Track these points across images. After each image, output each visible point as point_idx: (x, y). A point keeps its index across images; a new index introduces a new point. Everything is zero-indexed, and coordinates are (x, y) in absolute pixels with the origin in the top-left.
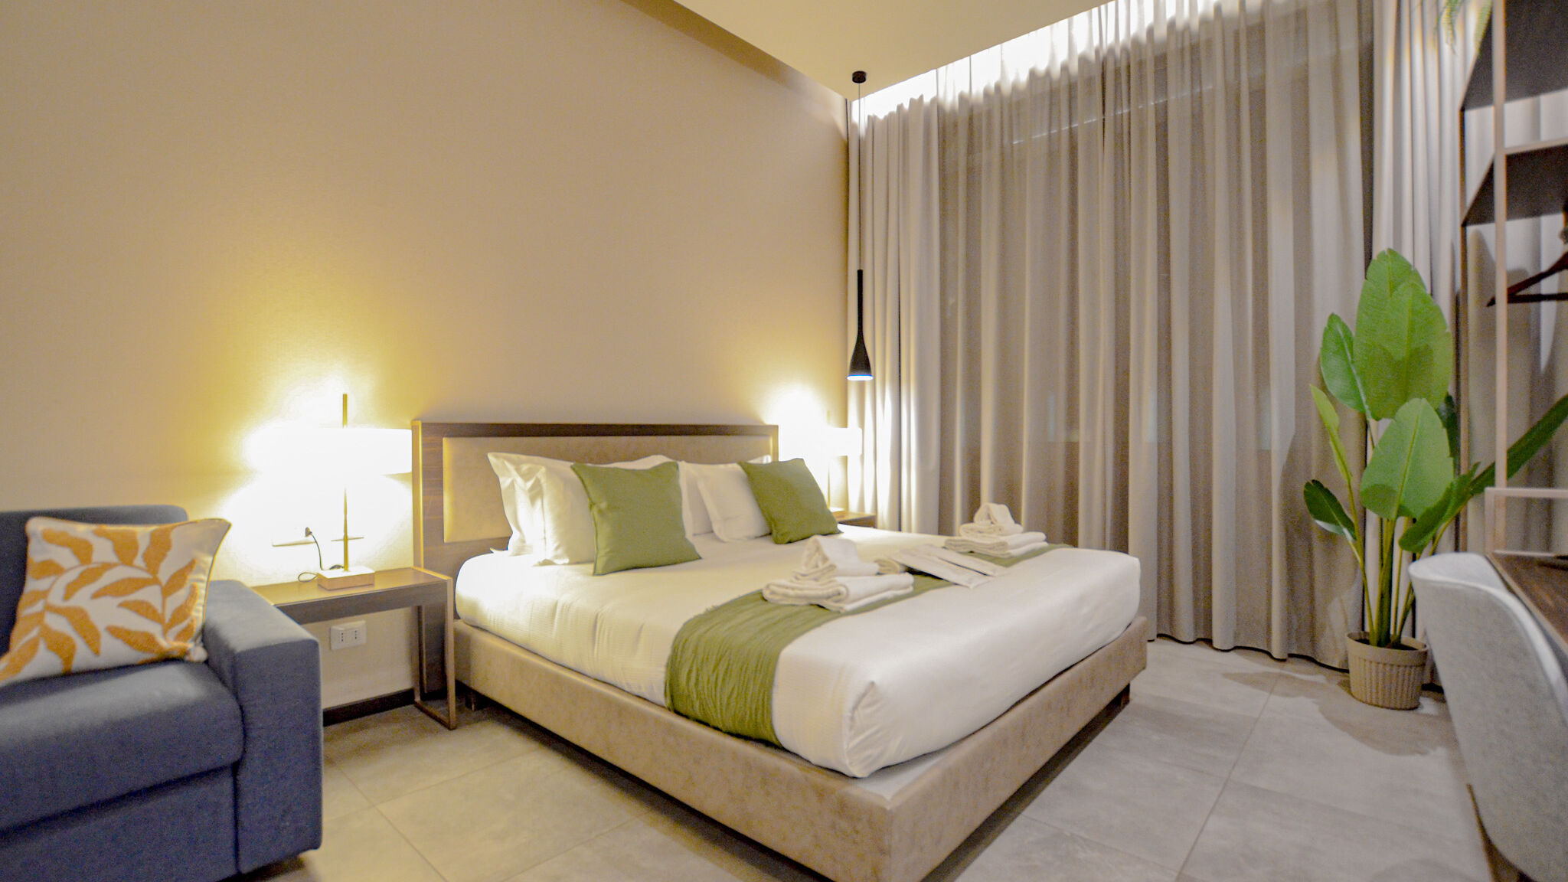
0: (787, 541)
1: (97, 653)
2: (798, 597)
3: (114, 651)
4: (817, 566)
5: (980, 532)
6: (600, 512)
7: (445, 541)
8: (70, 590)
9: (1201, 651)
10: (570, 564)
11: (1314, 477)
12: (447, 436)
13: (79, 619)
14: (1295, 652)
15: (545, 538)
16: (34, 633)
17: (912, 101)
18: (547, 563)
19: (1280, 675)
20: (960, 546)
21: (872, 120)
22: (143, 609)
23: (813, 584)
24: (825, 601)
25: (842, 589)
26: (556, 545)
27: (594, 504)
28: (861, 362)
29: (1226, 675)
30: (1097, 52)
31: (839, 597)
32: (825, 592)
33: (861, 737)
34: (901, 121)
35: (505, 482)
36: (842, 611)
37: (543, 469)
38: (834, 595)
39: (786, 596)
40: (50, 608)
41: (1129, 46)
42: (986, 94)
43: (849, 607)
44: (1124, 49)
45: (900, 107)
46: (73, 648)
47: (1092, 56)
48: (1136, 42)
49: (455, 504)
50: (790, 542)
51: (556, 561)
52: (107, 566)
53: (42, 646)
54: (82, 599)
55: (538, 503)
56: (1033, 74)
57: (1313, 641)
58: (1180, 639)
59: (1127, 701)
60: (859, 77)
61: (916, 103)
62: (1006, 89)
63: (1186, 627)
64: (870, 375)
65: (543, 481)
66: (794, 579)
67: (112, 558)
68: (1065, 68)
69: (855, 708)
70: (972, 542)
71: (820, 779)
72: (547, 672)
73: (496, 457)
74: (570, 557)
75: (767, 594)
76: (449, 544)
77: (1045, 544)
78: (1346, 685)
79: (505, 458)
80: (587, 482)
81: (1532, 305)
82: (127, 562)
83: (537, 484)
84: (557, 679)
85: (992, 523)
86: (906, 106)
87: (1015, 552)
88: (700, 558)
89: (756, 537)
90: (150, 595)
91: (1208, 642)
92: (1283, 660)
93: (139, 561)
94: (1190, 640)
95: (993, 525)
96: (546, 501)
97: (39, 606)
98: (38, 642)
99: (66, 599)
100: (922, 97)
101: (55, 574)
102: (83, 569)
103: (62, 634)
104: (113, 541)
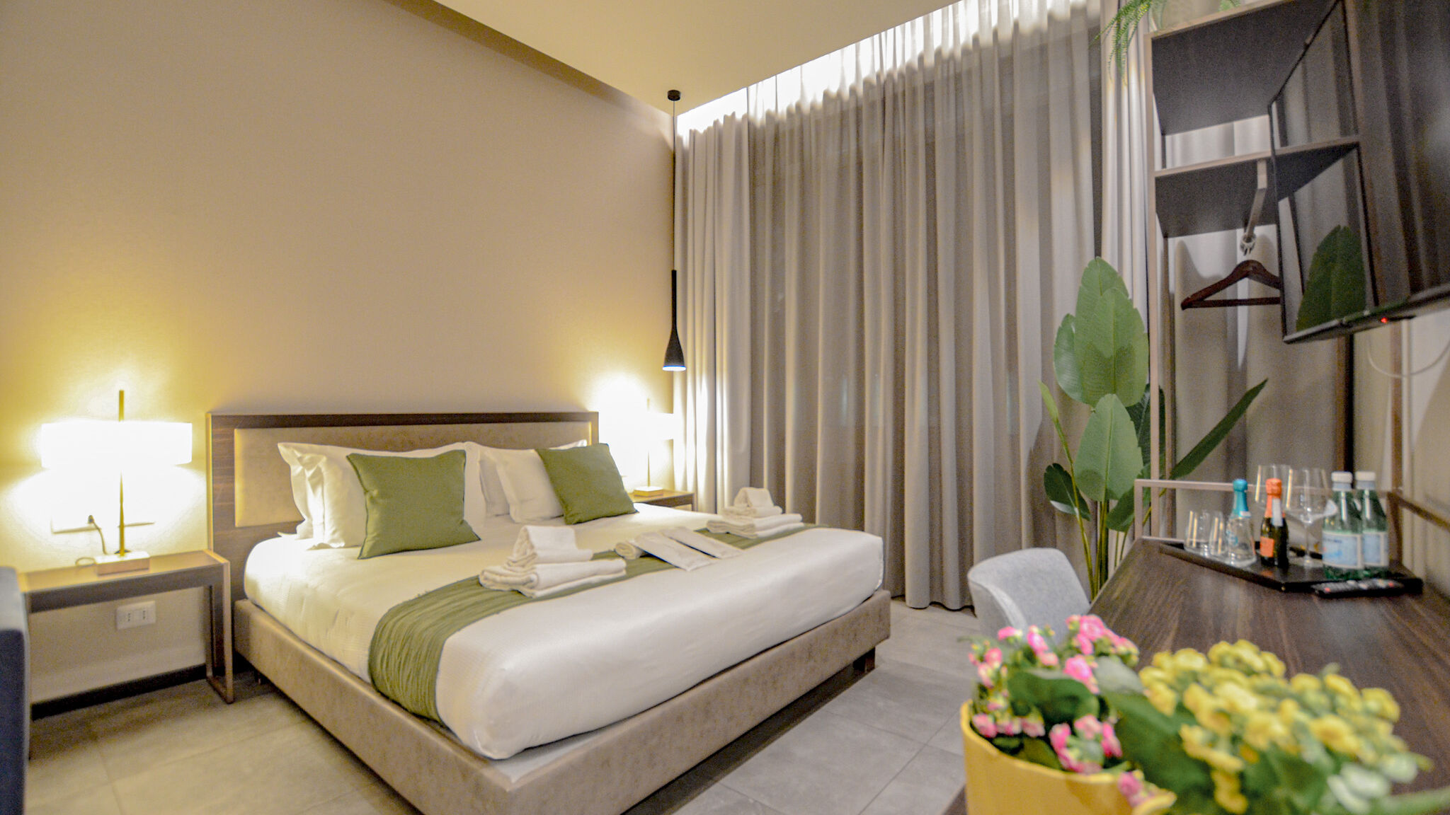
0: (575, 521)
4: (525, 554)
5: (738, 514)
6: (372, 499)
7: (237, 524)
10: (344, 547)
11: (1055, 461)
12: (240, 428)
15: (324, 523)
17: (725, 117)
18: (322, 546)
20: (719, 527)
21: (693, 134)
25: (535, 577)
26: (333, 529)
27: (367, 492)
28: (675, 354)
30: (878, 76)
32: (521, 579)
34: (717, 134)
35: (295, 470)
36: (534, 597)
37: (324, 459)
41: (904, 71)
42: (789, 113)
43: (539, 593)
44: (901, 75)
45: (716, 123)
47: (875, 81)
48: (909, 68)
49: (246, 491)
50: (579, 522)
51: (333, 545)
55: (319, 490)
56: (826, 95)
58: (947, 606)
59: (872, 668)
60: (674, 96)
61: (730, 119)
62: (806, 108)
64: (683, 366)
65: (323, 469)
66: (507, 566)
68: (853, 91)
70: (729, 524)
73: (285, 448)
74: (346, 542)
75: (482, 581)
76: (239, 528)
77: (802, 525)
79: (296, 448)
80: (360, 471)
81: (1229, 309)
83: (318, 473)
85: (748, 506)
86: (722, 122)
87: (761, 534)
88: (479, 539)
89: (553, 518)
94: (958, 608)
95: (748, 509)
96: (325, 487)
100: (734, 114)
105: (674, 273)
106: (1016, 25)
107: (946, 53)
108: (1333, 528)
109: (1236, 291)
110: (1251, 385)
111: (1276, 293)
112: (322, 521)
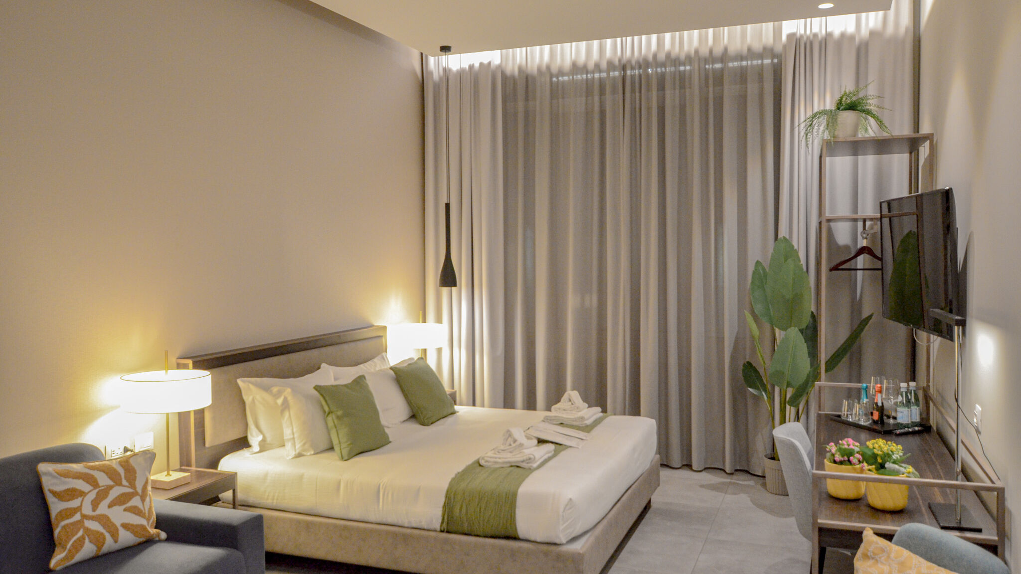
1: (116, 541)
2: (504, 463)
3: (126, 538)
4: (510, 445)
5: (564, 410)
6: (338, 418)
7: (207, 445)
8: (95, 504)
9: (685, 473)
10: (314, 454)
11: (747, 360)
13: (104, 520)
14: (738, 468)
15: (294, 438)
16: (80, 533)
17: (481, 64)
18: (299, 455)
19: (730, 483)
20: (554, 420)
21: (446, 71)
22: (136, 511)
23: (509, 455)
24: (521, 463)
25: (532, 456)
26: (303, 442)
27: (332, 412)
28: (449, 276)
29: (702, 486)
30: (620, 61)
31: (530, 461)
32: (522, 459)
33: (567, 524)
34: (471, 76)
35: (248, 399)
37: (289, 390)
38: (527, 460)
39: (496, 463)
40: (85, 517)
42: (539, 70)
43: (535, 465)
44: (637, 62)
45: (471, 66)
46: (104, 539)
48: (646, 59)
49: (214, 419)
50: (432, 423)
51: (305, 453)
52: (110, 488)
53: (87, 541)
54: (103, 509)
55: (287, 414)
57: (748, 460)
58: (674, 466)
60: (445, 49)
61: (485, 67)
63: (676, 460)
64: (456, 287)
65: (290, 398)
66: (497, 453)
67: (111, 483)
69: (564, 511)
70: (562, 417)
71: (545, 547)
72: (335, 526)
73: (243, 381)
74: (314, 449)
75: (482, 462)
76: (209, 448)
77: (601, 414)
78: (764, 485)
79: (249, 382)
80: (327, 399)
82: (119, 483)
83: (285, 400)
84: (345, 528)
85: (572, 404)
86: (477, 65)
87: (589, 422)
89: (407, 420)
90: (135, 502)
91: (688, 466)
92: (731, 474)
93: (124, 482)
94: (679, 466)
95: (573, 406)
96: (292, 412)
97: (77, 517)
98: (84, 539)
99: (94, 510)
100: (489, 63)
101: (81, 496)
102: (96, 491)
103: (98, 532)
104: (104, 471)
105: (448, 206)
106: (726, 49)
107: (673, 55)
108: (900, 406)
109: (856, 263)
110: (865, 315)
111: (878, 264)
112: (292, 436)
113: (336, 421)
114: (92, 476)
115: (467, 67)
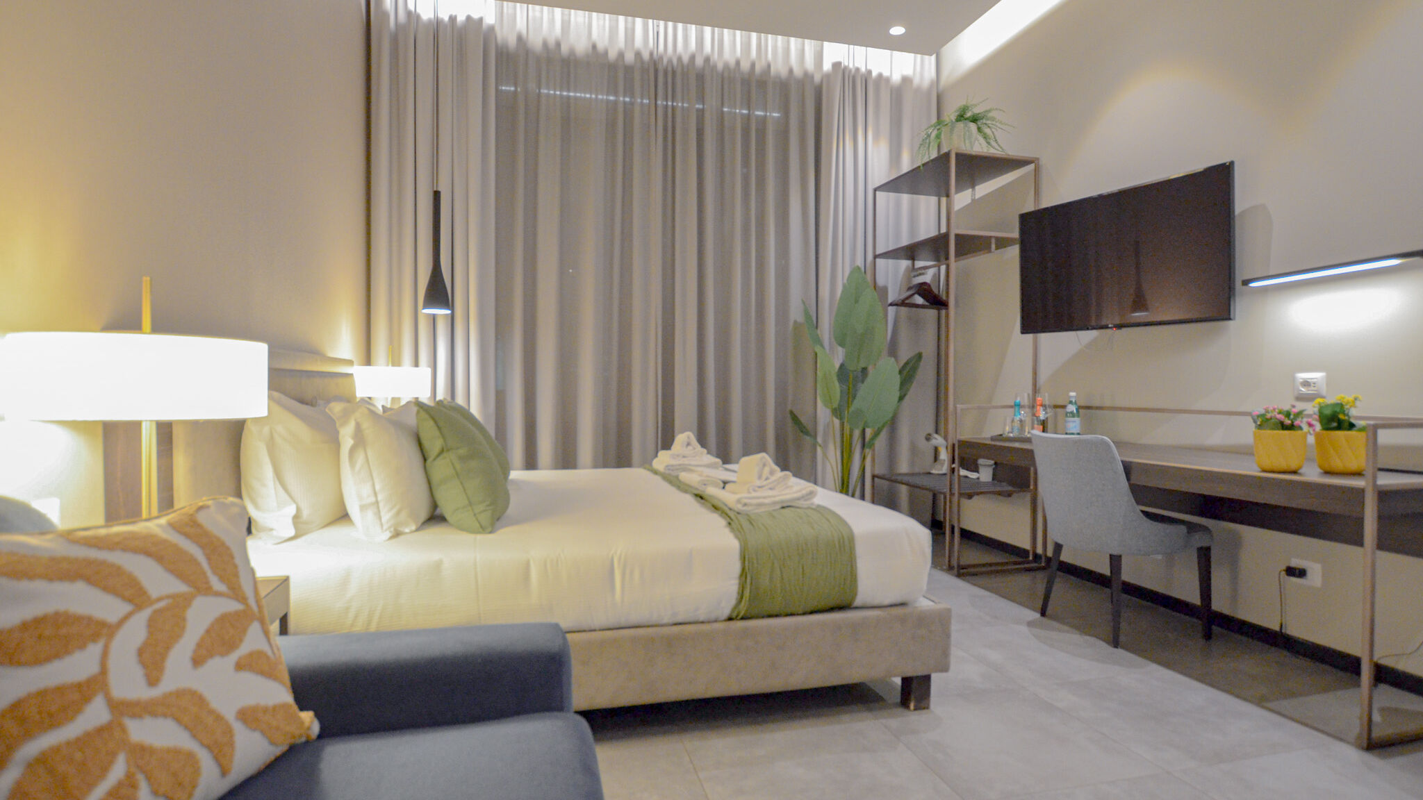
1: (225, 772)
8: (151, 662)
13: (192, 709)
16: (118, 771)
18: (394, 534)
26: (395, 509)
27: (449, 450)
28: (438, 293)
39: (760, 505)
40: (121, 709)
42: (545, 44)
44: (671, 62)
45: (452, 18)
46: (197, 771)
47: (646, 56)
52: (179, 605)
54: (177, 672)
61: (473, 22)
62: (565, 49)
64: (449, 309)
80: (440, 424)
82: (200, 586)
86: (461, 20)
93: (217, 585)
96: (371, 453)
97: (95, 714)
98: (134, 786)
99: (152, 681)
100: (481, 19)
101: (94, 637)
102: (145, 614)
103: (176, 752)
104: (148, 553)
105: (437, 195)
112: (373, 499)
113: (458, 466)
114: (118, 571)
115: (446, 19)
